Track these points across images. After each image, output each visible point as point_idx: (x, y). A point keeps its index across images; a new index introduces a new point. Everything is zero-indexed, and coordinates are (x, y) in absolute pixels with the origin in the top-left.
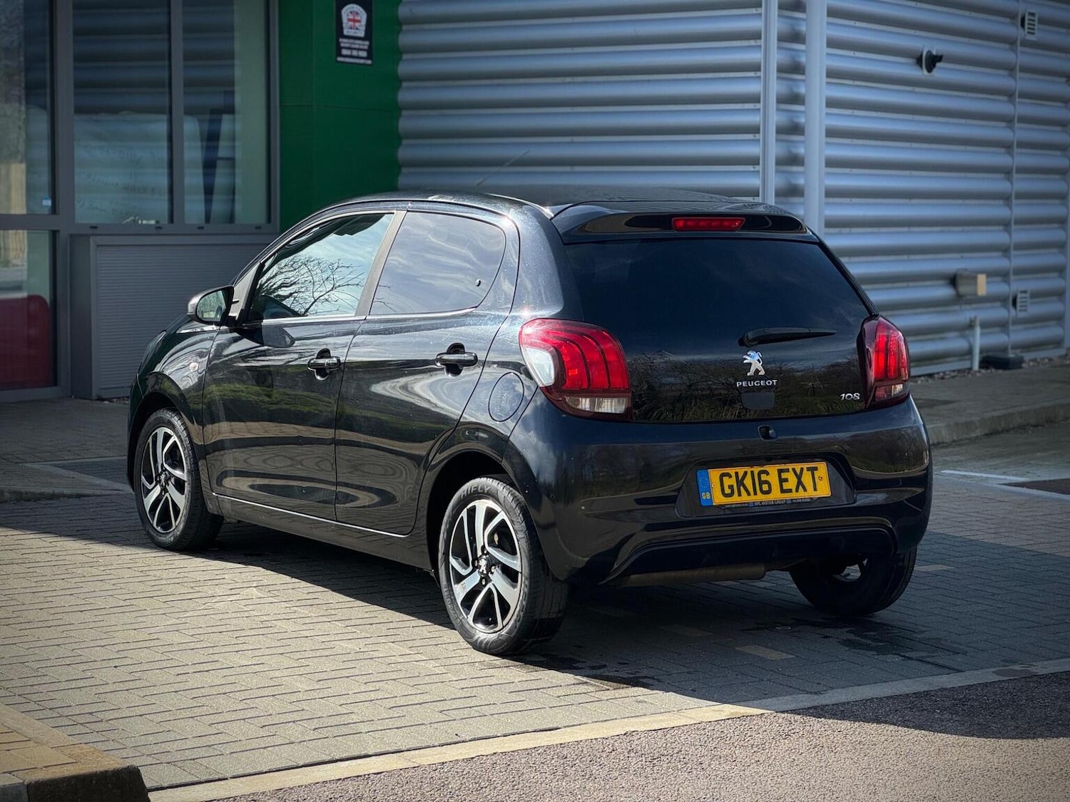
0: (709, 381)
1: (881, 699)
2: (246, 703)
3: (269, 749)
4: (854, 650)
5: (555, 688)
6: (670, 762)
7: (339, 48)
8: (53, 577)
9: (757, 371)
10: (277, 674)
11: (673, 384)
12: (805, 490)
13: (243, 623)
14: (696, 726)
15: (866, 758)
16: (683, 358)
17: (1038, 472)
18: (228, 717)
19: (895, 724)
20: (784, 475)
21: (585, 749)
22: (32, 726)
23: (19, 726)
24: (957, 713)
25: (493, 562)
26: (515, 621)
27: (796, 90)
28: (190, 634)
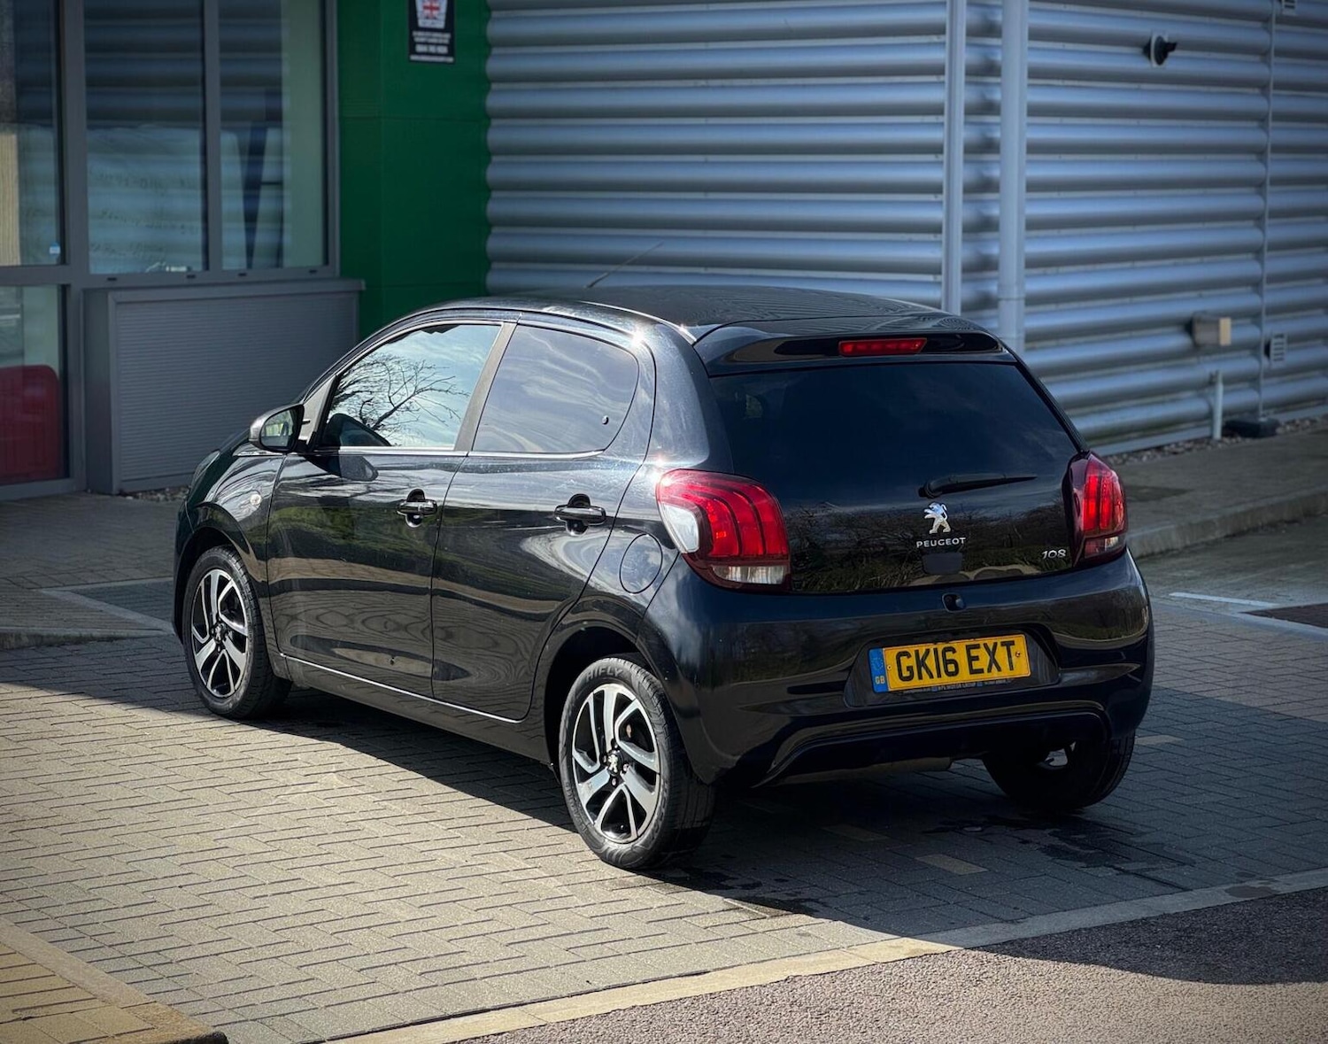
0: (882, 536)
1: (1090, 929)
2: (338, 938)
3: (370, 1001)
4: (1058, 861)
5: (700, 917)
6: (840, 1019)
7: (413, 44)
8: (93, 759)
9: (941, 527)
10: (371, 897)
11: (841, 541)
12: (999, 669)
13: (325, 824)
14: (870, 968)
15: (1072, 1012)
16: (849, 510)
17: (1290, 595)
18: (317, 957)
19: (1106, 965)
20: (974, 653)
21: (739, 1001)
22: (96, 978)
23: (81, 979)
24: (1181, 949)
25: (626, 759)
26: (653, 830)
27: (989, 97)
28: (264, 840)
